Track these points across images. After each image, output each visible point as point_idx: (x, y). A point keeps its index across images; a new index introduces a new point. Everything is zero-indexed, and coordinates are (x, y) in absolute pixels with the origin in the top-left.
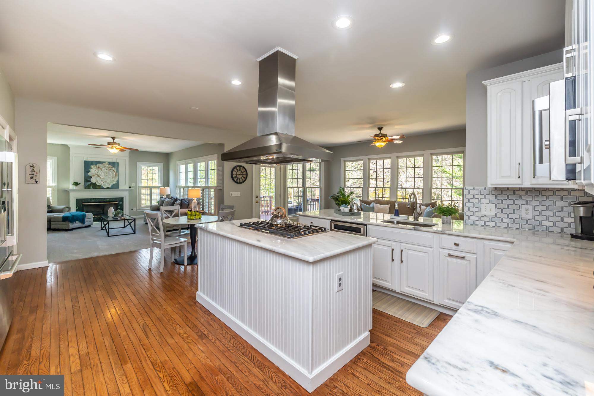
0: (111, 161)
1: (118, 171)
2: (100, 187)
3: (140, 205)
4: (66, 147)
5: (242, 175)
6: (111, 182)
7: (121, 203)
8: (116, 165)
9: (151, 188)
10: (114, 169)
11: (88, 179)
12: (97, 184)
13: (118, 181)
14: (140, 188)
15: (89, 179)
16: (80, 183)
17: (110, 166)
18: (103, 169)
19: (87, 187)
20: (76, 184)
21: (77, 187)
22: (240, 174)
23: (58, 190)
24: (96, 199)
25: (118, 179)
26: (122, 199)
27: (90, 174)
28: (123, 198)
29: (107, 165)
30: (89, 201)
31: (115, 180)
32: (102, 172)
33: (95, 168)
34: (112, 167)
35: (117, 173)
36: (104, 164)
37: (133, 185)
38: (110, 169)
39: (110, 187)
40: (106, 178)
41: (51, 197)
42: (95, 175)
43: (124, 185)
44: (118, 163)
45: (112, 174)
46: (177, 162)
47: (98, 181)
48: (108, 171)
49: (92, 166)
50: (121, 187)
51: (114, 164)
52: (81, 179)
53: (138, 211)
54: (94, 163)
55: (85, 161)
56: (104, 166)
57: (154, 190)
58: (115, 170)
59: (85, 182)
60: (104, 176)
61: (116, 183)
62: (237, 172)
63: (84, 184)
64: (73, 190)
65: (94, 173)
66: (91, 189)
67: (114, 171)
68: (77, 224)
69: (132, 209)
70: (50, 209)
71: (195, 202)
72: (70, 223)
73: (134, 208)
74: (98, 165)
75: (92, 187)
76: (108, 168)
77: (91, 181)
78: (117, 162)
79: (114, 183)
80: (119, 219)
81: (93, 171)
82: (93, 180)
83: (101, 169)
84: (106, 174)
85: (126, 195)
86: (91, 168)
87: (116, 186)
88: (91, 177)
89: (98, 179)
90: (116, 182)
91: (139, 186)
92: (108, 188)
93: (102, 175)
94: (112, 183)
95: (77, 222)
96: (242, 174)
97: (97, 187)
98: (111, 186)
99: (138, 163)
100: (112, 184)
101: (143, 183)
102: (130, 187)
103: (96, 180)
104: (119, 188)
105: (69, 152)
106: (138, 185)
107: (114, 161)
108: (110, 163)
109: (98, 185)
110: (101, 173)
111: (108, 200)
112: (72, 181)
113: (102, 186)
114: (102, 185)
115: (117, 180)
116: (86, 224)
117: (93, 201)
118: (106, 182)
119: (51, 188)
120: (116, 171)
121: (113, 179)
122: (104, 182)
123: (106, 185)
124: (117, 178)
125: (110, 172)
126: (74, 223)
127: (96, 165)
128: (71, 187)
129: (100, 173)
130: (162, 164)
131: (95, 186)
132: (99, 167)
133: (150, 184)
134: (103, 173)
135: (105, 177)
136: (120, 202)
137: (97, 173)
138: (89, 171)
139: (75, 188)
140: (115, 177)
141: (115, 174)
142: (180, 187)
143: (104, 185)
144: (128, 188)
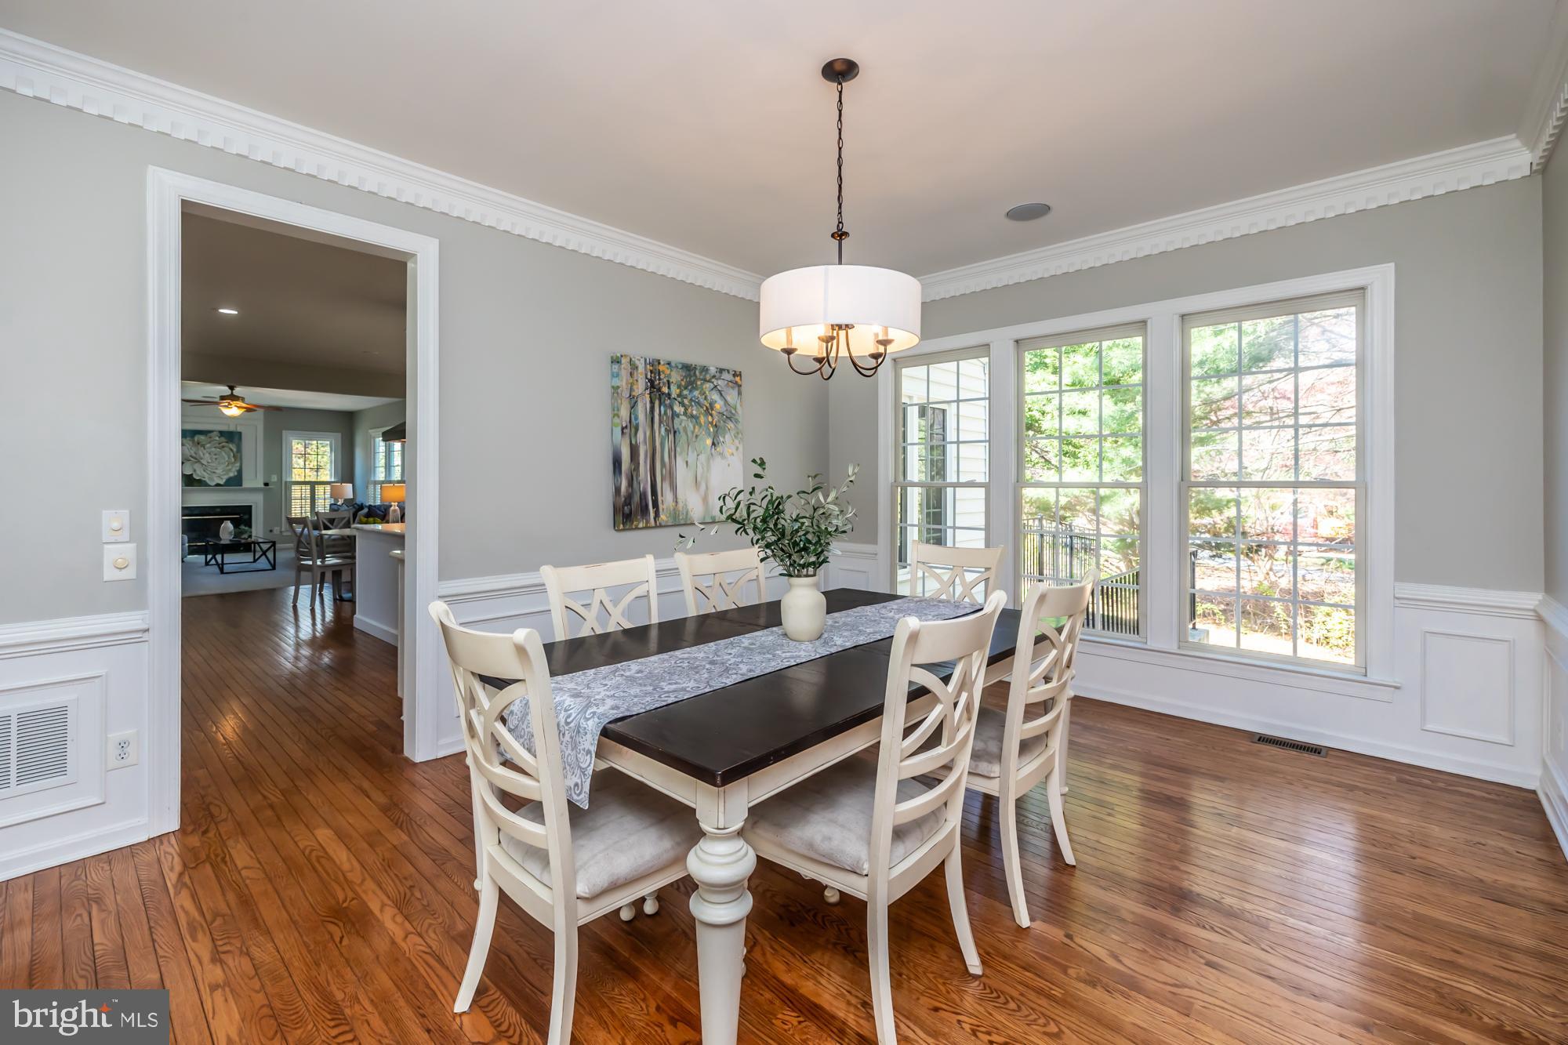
0: (224, 428)
1: (239, 450)
6: (225, 472)
7: (246, 517)
8: (236, 439)
9: (313, 485)
10: (231, 446)
12: (195, 476)
13: (240, 472)
14: (289, 484)
17: (223, 439)
18: (208, 445)
24: (193, 508)
25: (241, 466)
26: (248, 509)
28: (251, 506)
29: (217, 438)
31: (234, 469)
32: (205, 451)
34: (227, 442)
35: (239, 455)
37: (274, 478)
38: (223, 447)
39: (222, 483)
40: (214, 465)
42: (192, 459)
43: (253, 480)
44: (240, 433)
45: (225, 456)
46: (370, 431)
47: (198, 472)
48: (219, 450)
50: (247, 483)
51: (232, 437)
56: (209, 440)
57: (320, 489)
58: (233, 448)
60: (210, 461)
61: (235, 476)
65: (189, 454)
67: (231, 449)
69: (271, 531)
71: (395, 511)
73: (274, 528)
74: (196, 438)
76: (220, 444)
78: (239, 430)
79: (231, 475)
83: (203, 446)
84: (215, 457)
85: (256, 501)
87: (235, 482)
89: (197, 466)
90: (236, 474)
91: (286, 482)
92: (218, 485)
93: (206, 458)
94: (227, 474)
97: (203, 486)
98: (224, 481)
99: (285, 432)
100: (225, 477)
101: (297, 475)
102: (266, 484)
103: (194, 469)
104: (241, 485)
106: (284, 479)
107: (233, 430)
108: (222, 433)
109: (198, 478)
111: (218, 510)
113: (205, 481)
114: (207, 480)
115: (238, 468)
118: (214, 473)
120: (235, 450)
121: (230, 467)
122: (210, 473)
123: (215, 479)
124: (238, 464)
125: (224, 453)
127: (192, 436)
129: (202, 455)
130: (339, 435)
132: (199, 440)
133: (311, 477)
134: (207, 455)
135: (212, 462)
136: (244, 514)
137: (194, 455)
140: (234, 463)
141: (234, 456)
142: (376, 483)
143: (210, 479)
144: (263, 486)
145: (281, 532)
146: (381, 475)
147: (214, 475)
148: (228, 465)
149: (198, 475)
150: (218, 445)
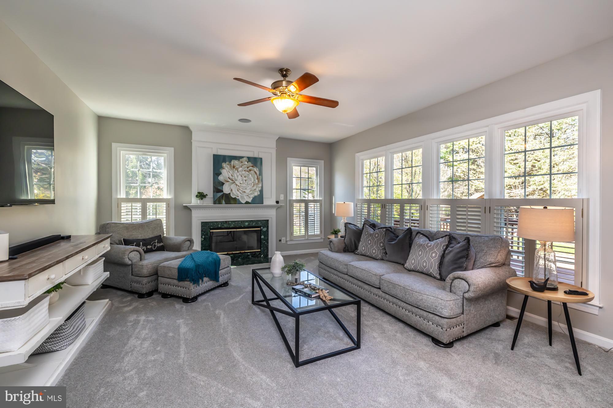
0: (251, 155)
1: (261, 174)
2: (235, 201)
3: (292, 233)
4: (186, 130)
6: (251, 192)
7: (265, 229)
8: (259, 163)
9: (306, 203)
10: (255, 169)
11: (218, 187)
12: (231, 195)
13: (261, 191)
14: (291, 202)
15: (219, 188)
16: (207, 195)
17: (250, 164)
18: (240, 169)
19: (217, 201)
20: (201, 196)
21: (202, 201)
23: (176, 207)
24: (230, 223)
25: (262, 187)
26: (266, 223)
27: (221, 178)
28: (268, 221)
29: (246, 163)
30: (219, 226)
31: (257, 190)
32: (238, 174)
33: (229, 167)
34: (252, 166)
35: (260, 177)
36: (240, 160)
37: (282, 197)
38: (250, 170)
39: (250, 201)
40: (244, 185)
41: (165, 219)
42: (229, 180)
43: (270, 200)
44: (261, 159)
45: (252, 178)
46: (357, 155)
47: (234, 191)
48: (248, 173)
49: (224, 165)
50: (266, 202)
51: (256, 162)
52: (208, 189)
53: (289, 243)
54: (227, 159)
55: (214, 155)
56: (241, 164)
57: (311, 207)
58: (256, 171)
59: (214, 192)
60: (242, 182)
61: (259, 195)
63: (212, 197)
64: (197, 207)
65: (227, 176)
66: (224, 205)
67: (255, 172)
69: (280, 240)
70: (161, 244)
72: (191, 284)
73: (283, 238)
74: (233, 162)
75: (224, 202)
76: (248, 168)
77: (222, 191)
78: (260, 157)
79: (256, 194)
81: (226, 172)
82: (226, 189)
83: (237, 169)
84: (245, 179)
85: (272, 216)
86: (223, 168)
87: (258, 200)
88: (223, 184)
89: (233, 187)
90: (259, 193)
91: (290, 200)
92: (247, 203)
93: (239, 180)
94: (253, 193)
95: (205, 279)
97: (232, 202)
98: (251, 199)
99: (289, 159)
100: (252, 196)
102: (277, 202)
103: (230, 188)
104: (262, 203)
105: (192, 140)
107: (256, 156)
108: (249, 159)
109: (233, 197)
110: (237, 176)
111: (247, 224)
112: (195, 192)
113: (239, 199)
114: (239, 198)
115: (260, 189)
117: (225, 225)
118: (244, 192)
119: (165, 203)
120: (258, 173)
121: (255, 188)
122: (241, 192)
123: (245, 197)
124: (260, 185)
125: (251, 175)
127: (230, 162)
128: (195, 201)
129: (236, 178)
130: (322, 162)
131: (228, 200)
132: (235, 165)
133: (305, 196)
134: (240, 177)
136: (264, 227)
137: (231, 177)
138: (221, 174)
139: (200, 202)
140: (258, 184)
141: (257, 178)
142: (370, 201)
143: (242, 197)
144: (275, 204)
145: (287, 241)
147: (245, 194)
148: (253, 187)
149: (233, 194)
150: (246, 169)
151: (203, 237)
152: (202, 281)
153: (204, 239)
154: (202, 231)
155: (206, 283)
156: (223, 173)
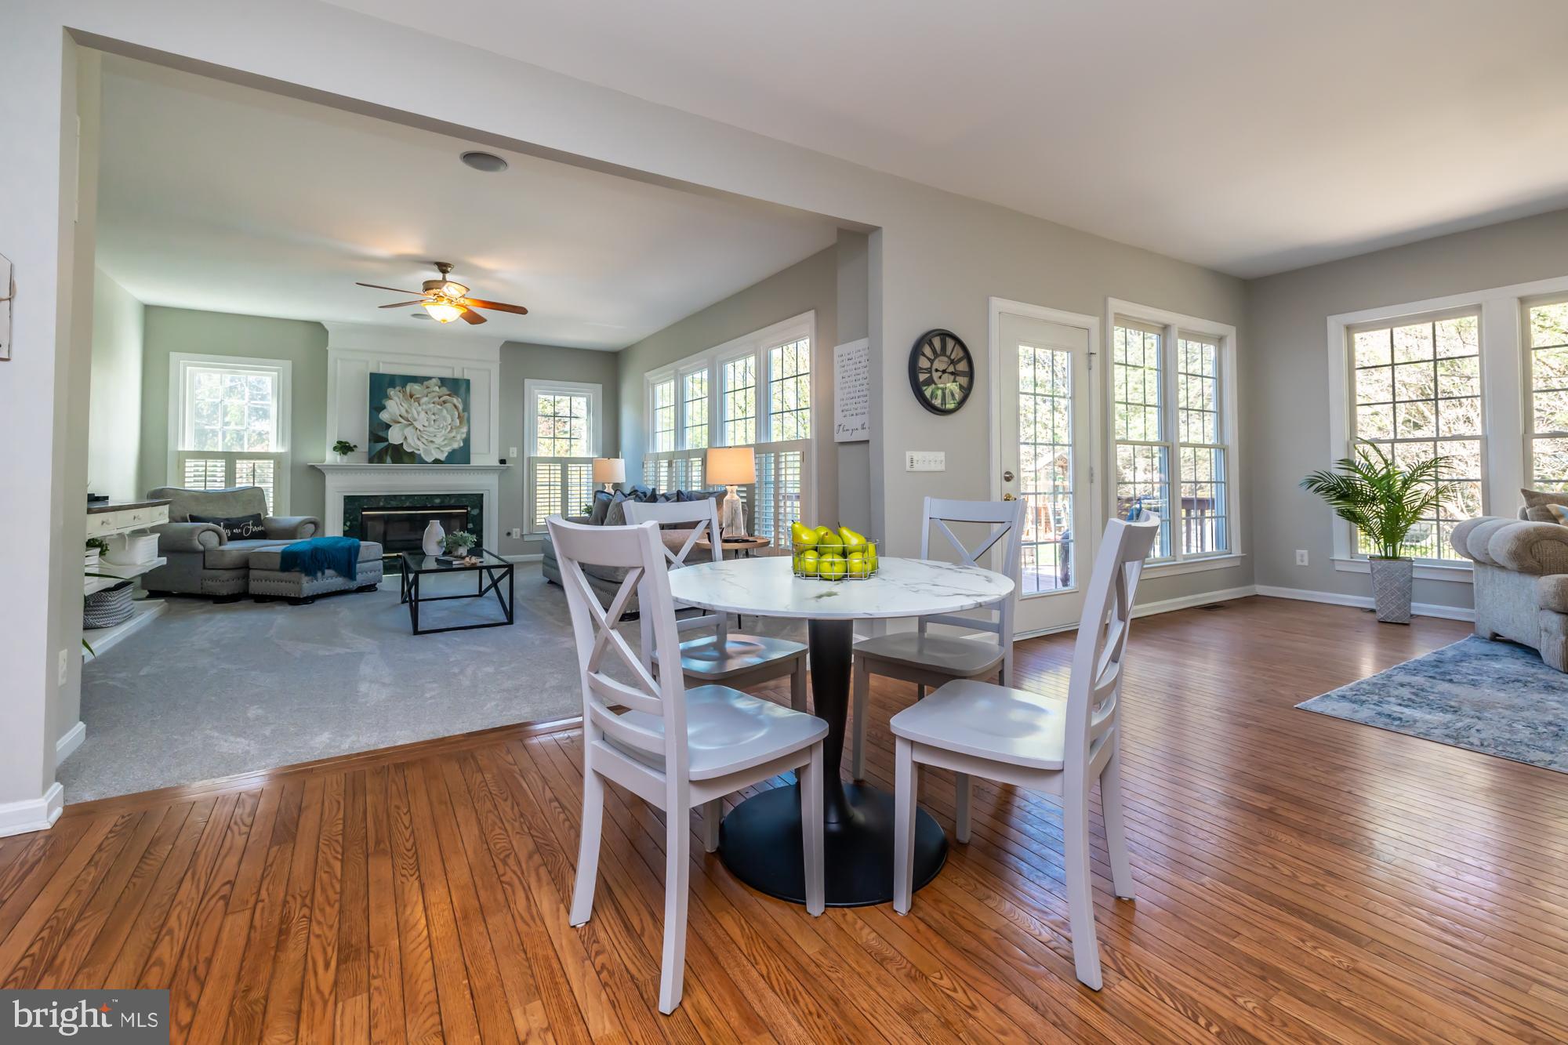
0: (447, 374)
1: (466, 407)
2: (414, 458)
3: (532, 521)
4: (317, 330)
5: (952, 373)
6: (446, 442)
7: (475, 512)
8: (463, 390)
9: (565, 463)
10: (455, 400)
11: (378, 432)
12: (405, 447)
13: (467, 441)
14: (533, 462)
15: (380, 434)
16: (355, 446)
17: (445, 390)
18: (425, 400)
19: (376, 458)
20: (344, 448)
21: (345, 457)
22: (944, 372)
23: (294, 468)
24: (403, 498)
25: (468, 433)
26: (477, 500)
27: (384, 416)
28: (482, 495)
29: (437, 388)
30: (381, 504)
31: (459, 437)
32: (420, 409)
33: (401, 396)
34: (449, 395)
35: (466, 414)
36: (425, 383)
37: (513, 452)
38: (445, 402)
39: (442, 457)
40: (431, 429)
41: (271, 490)
42: (402, 420)
43: (484, 455)
44: (468, 382)
45: (448, 416)
46: (647, 374)
47: (410, 440)
48: (439, 407)
49: (391, 392)
50: (476, 460)
51: (457, 387)
52: (357, 431)
53: (526, 539)
54: (397, 381)
55: (372, 375)
56: (426, 391)
57: (573, 469)
58: (457, 404)
59: (370, 440)
60: (426, 424)
61: (460, 448)
62: (932, 361)
63: (367, 450)
64: (336, 469)
65: (398, 413)
66: (389, 464)
67: (455, 406)
68: (330, 581)
69: (509, 534)
70: (260, 528)
71: (732, 502)
72: (303, 575)
73: (514, 530)
74: (409, 387)
75: (389, 459)
76: (440, 397)
77: (387, 440)
78: (466, 377)
79: (456, 446)
80: (456, 563)
81: (395, 406)
82: (394, 436)
83: (418, 400)
84: (433, 417)
85: (488, 486)
86: (388, 397)
87: (460, 456)
88: (388, 426)
89: (408, 431)
90: (462, 444)
91: (529, 458)
92: (437, 461)
93: (421, 420)
94: (450, 445)
95: (328, 572)
96: (951, 369)
97: (405, 458)
98: (446, 454)
99: (527, 382)
100: (448, 449)
101: (544, 449)
102: (503, 462)
103: (403, 434)
104: (468, 462)
105: (327, 345)
106: (526, 455)
107: (457, 375)
108: (443, 381)
109: (409, 450)
110: (418, 413)
111: (438, 501)
112: (332, 440)
113: (420, 455)
114: (421, 452)
115: (464, 436)
116: (361, 579)
117: (394, 503)
118: (432, 442)
119: (272, 461)
120: (460, 407)
121: (453, 434)
122: (425, 442)
123: (433, 451)
124: (465, 430)
125: (445, 411)
126: (319, 574)
127: (404, 386)
128: (331, 457)
129: (416, 415)
130: (599, 387)
131: (399, 455)
132: (414, 392)
133: (561, 449)
134: (423, 414)
135: (430, 426)
136: (472, 508)
137: (404, 414)
138: (384, 408)
139: (341, 459)
140: (459, 427)
141: (459, 417)
142: (658, 457)
143: (427, 451)
144: (497, 464)
145: (522, 536)
146: (665, 443)
147: (432, 446)
148: (450, 432)
149: (409, 445)
150: (437, 399)
151: (348, 524)
152: (323, 573)
153: (350, 527)
154: (345, 513)
155: (330, 580)
156: (388, 407)
